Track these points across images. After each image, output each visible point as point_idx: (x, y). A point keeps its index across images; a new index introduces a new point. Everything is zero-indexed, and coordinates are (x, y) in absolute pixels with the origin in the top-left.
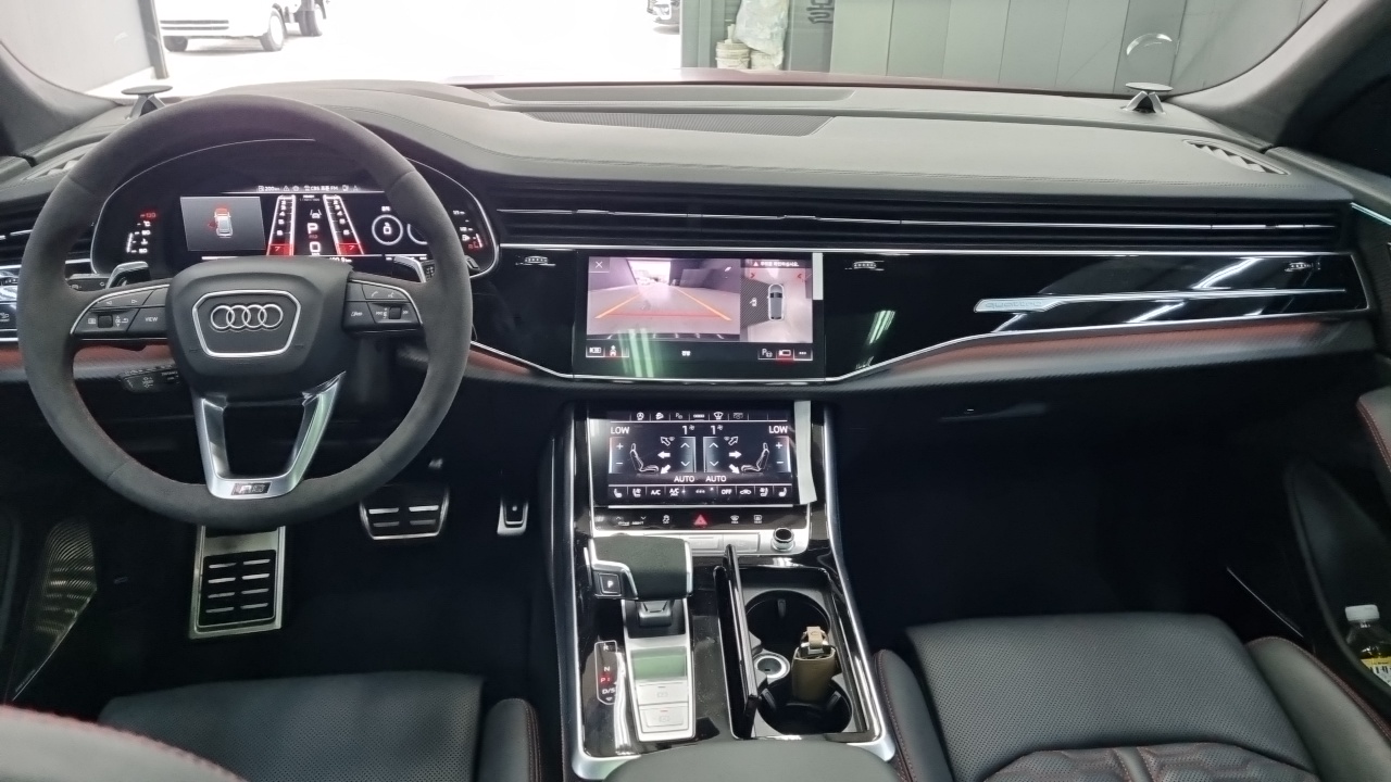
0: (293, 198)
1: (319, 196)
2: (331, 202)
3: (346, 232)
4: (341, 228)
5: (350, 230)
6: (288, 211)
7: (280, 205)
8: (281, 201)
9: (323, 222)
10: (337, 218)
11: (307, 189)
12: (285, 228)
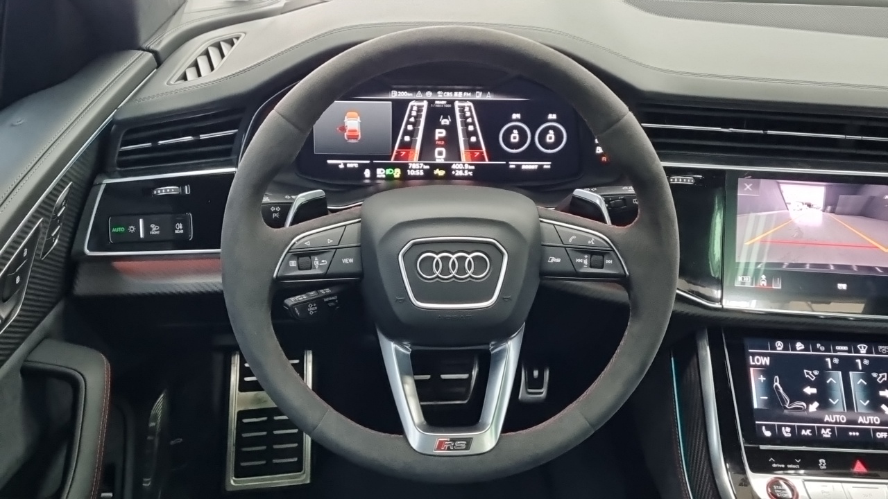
0: (425, 104)
1: (451, 102)
2: (462, 110)
3: (473, 139)
4: (468, 134)
5: (477, 137)
6: (418, 117)
7: (411, 110)
8: (412, 107)
9: (452, 129)
10: (466, 125)
11: (440, 94)
12: (412, 134)
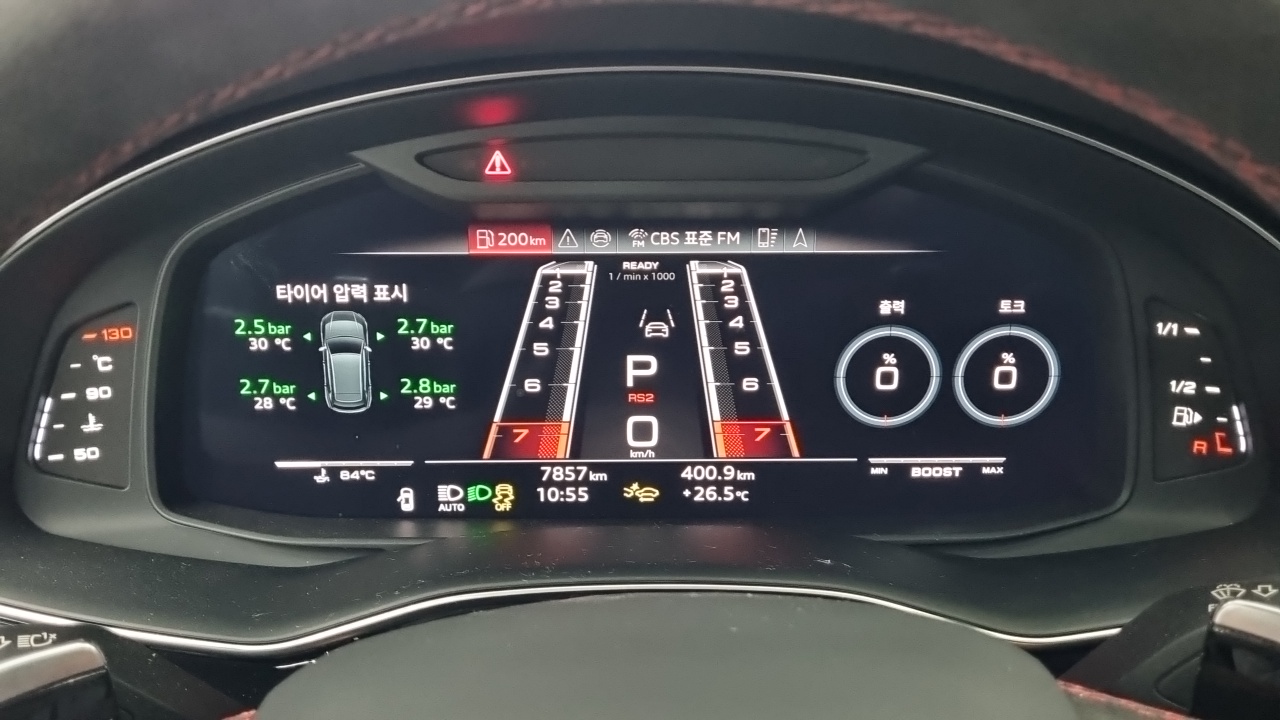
0: (589, 269)
1: (676, 264)
2: (712, 284)
3: (750, 384)
4: (732, 369)
5: (764, 378)
6: (566, 314)
7: (543, 292)
8: (546, 280)
9: (678, 353)
10: (723, 337)
11: (638, 242)
12: (551, 371)
